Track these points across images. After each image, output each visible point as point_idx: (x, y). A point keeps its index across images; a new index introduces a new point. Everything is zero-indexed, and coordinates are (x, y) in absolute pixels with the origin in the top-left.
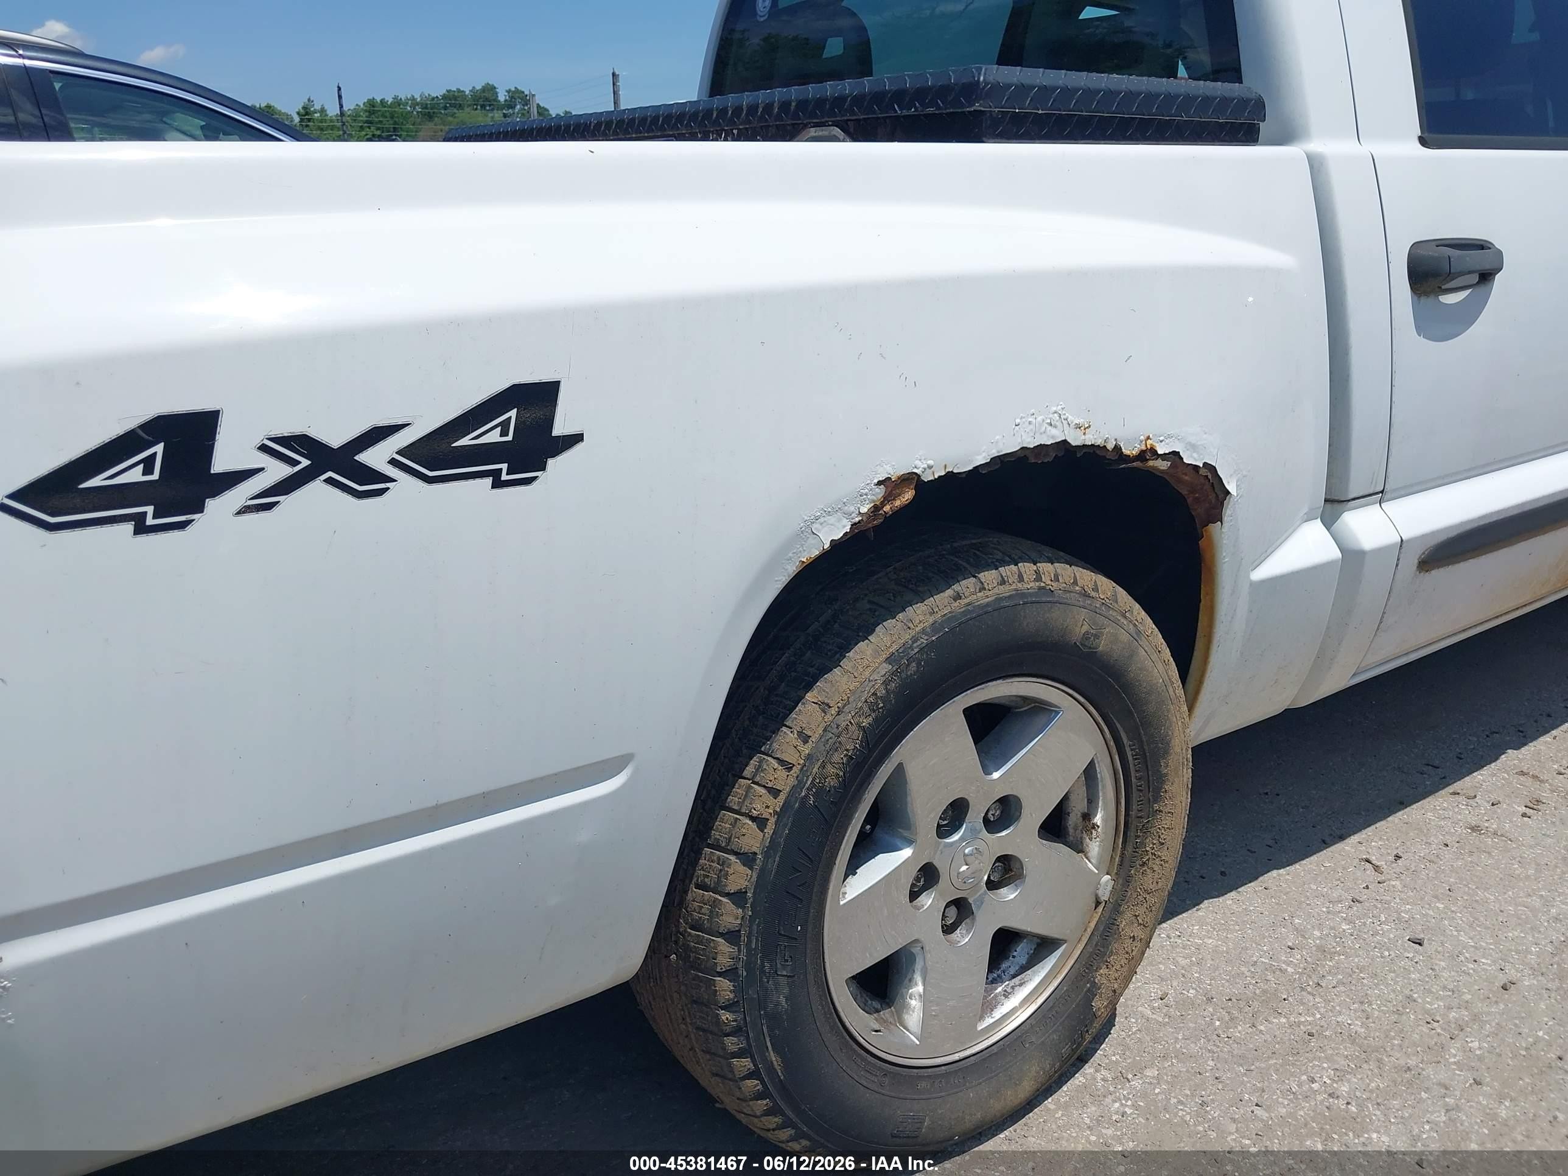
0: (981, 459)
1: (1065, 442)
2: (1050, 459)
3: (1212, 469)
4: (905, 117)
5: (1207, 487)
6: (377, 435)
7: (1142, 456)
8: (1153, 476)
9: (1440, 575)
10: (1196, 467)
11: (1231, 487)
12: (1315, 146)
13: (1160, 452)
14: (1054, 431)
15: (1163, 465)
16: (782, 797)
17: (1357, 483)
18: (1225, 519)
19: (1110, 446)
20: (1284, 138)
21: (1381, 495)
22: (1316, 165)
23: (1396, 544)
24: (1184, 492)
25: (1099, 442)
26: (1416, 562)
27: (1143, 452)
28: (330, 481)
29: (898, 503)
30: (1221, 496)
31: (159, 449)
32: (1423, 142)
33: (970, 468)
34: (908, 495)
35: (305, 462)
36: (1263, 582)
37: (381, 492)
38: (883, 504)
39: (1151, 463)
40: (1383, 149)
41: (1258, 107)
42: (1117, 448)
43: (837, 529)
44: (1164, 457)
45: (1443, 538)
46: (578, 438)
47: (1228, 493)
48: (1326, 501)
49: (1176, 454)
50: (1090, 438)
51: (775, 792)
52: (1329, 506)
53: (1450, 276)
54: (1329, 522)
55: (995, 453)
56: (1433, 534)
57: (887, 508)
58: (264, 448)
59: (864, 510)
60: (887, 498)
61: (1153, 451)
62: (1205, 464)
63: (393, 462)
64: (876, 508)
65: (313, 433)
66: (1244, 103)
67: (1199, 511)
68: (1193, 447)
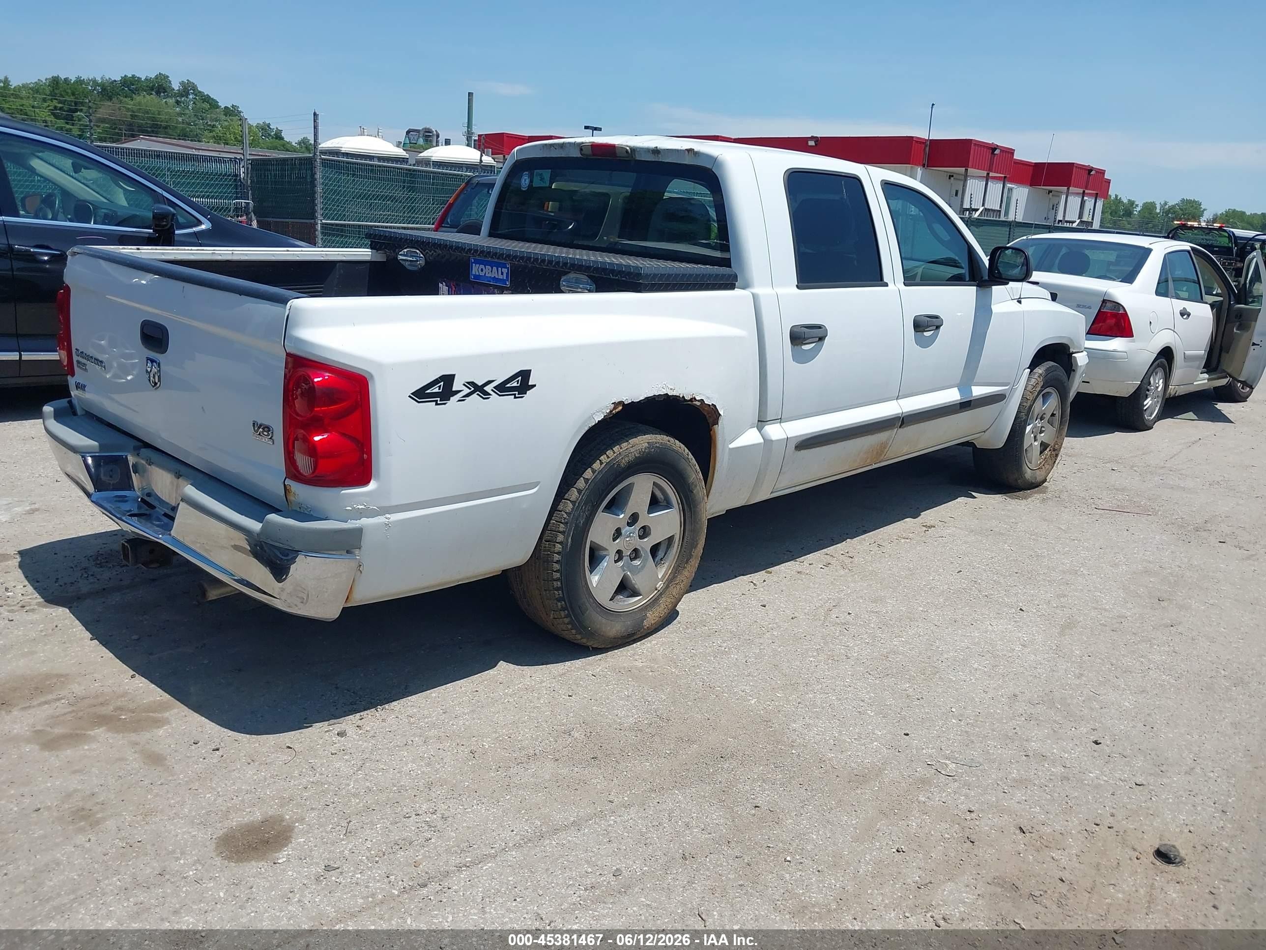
0: (642, 398)
1: (667, 394)
2: (662, 399)
3: (715, 406)
4: (614, 279)
5: (713, 412)
6: (490, 382)
7: (691, 400)
8: (694, 406)
9: (804, 453)
10: (709, 405)
11: (721, 412)
12: (755, 290)
13: (697, 399)
14: (664, 390)
15: (698, 403)
16: (609, 459)
17: (770, 414)
18: (719, 424)
19: (681, 396)
20: (744, 287)
21: (780, 420)
22: (755, 297)
23: (785, 439)
24: (706, 414)
25: (678, 395)
26: (794, 447)
27: (691, 399)
28: (478, 394)
29: (617, 410)
30: (718, 416)
31: (442, 383)
32: (798, 287)
33: (638, 400)
34: (620, 408)
35: (473, 389)
36: (733, 448)
37: (488, 398)
38: (613, 410)
39: (694, 403)
40: (781, 291)
41: (735, 277)
42: (683, 397)
43: (599, 417)
44: (698, 401)
45: (804, 438)
46: (535, 386)
47: (720, 415)
48: (758, 421)
49: (702, 400)
50: (675, 393)
51: (608, 457)
52: (760, 423)
53: (805, 339)
54: (760, 430)
55: (646, 396)
56: (800, 436)
57: (614, 412)
58: (464, 385)
59: (608, 412)
60: (615, 408)
61: (695, 398)
62: (712, 404)
63: (492, 390)
64: (611, 411)
65: (475, 382)
66: (730, 276)
67: (710, 421)
68: (708, 398)
